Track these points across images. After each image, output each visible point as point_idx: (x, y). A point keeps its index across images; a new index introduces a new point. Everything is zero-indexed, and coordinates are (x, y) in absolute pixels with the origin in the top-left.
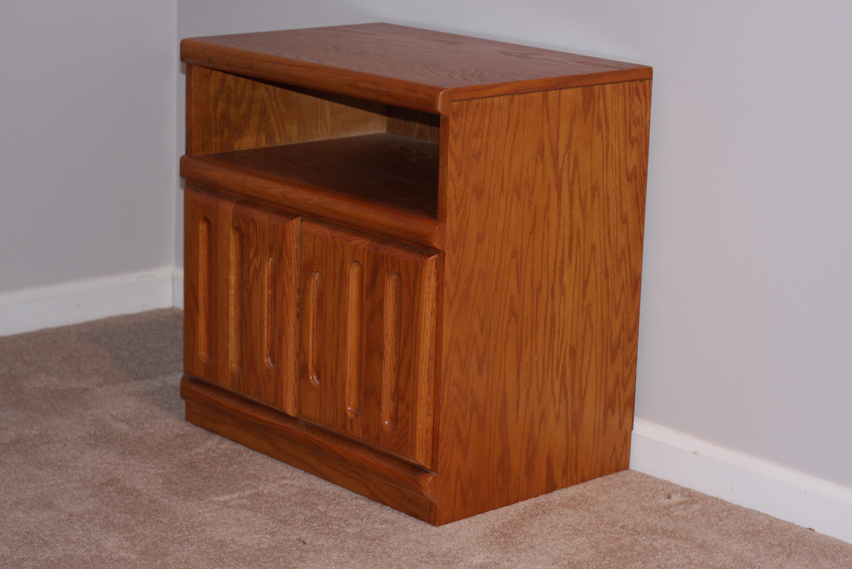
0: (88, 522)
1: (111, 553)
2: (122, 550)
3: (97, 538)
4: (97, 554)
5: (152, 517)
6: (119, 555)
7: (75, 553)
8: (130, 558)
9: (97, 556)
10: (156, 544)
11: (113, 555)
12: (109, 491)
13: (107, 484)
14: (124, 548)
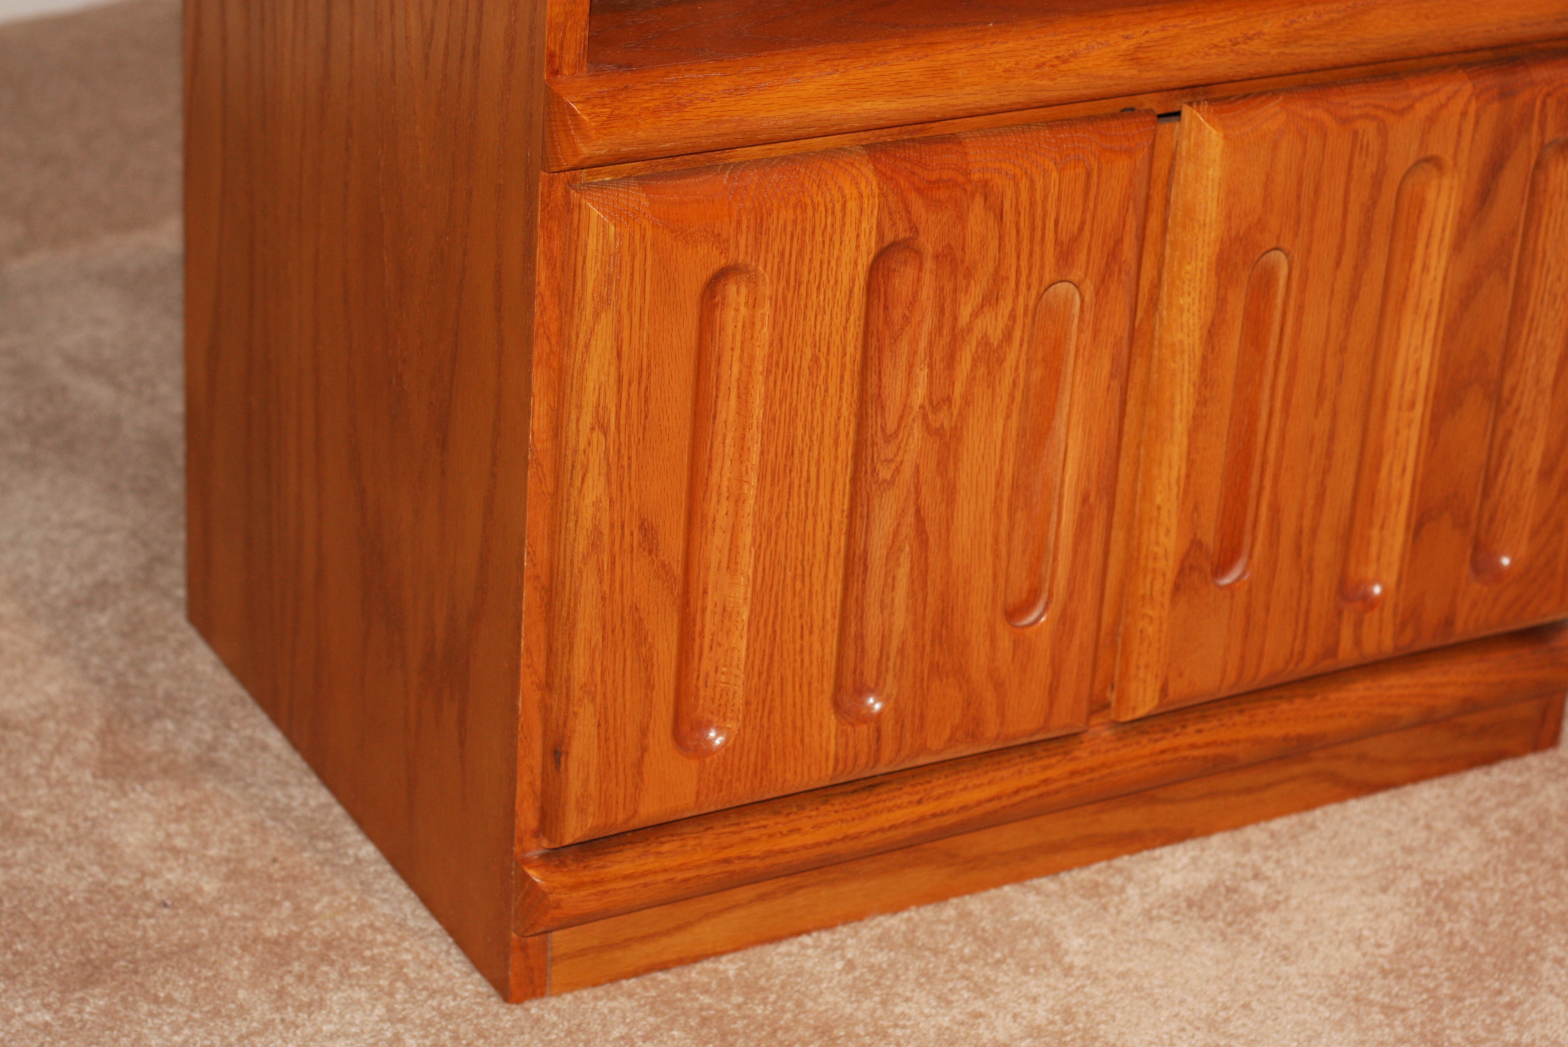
0: (58, 750)
1: (144, 874)
2: (171, 862)
3: (93, 814)
4: (102, 877)
5: (235, 725)
6: (168, 883)
7: (39, 877)
8: (199, 891)
9: (103, 885)
10: (264, 829)
11: (149, 884)
12: (98, 630)
13: (89, 603)
14: (176, 851)
